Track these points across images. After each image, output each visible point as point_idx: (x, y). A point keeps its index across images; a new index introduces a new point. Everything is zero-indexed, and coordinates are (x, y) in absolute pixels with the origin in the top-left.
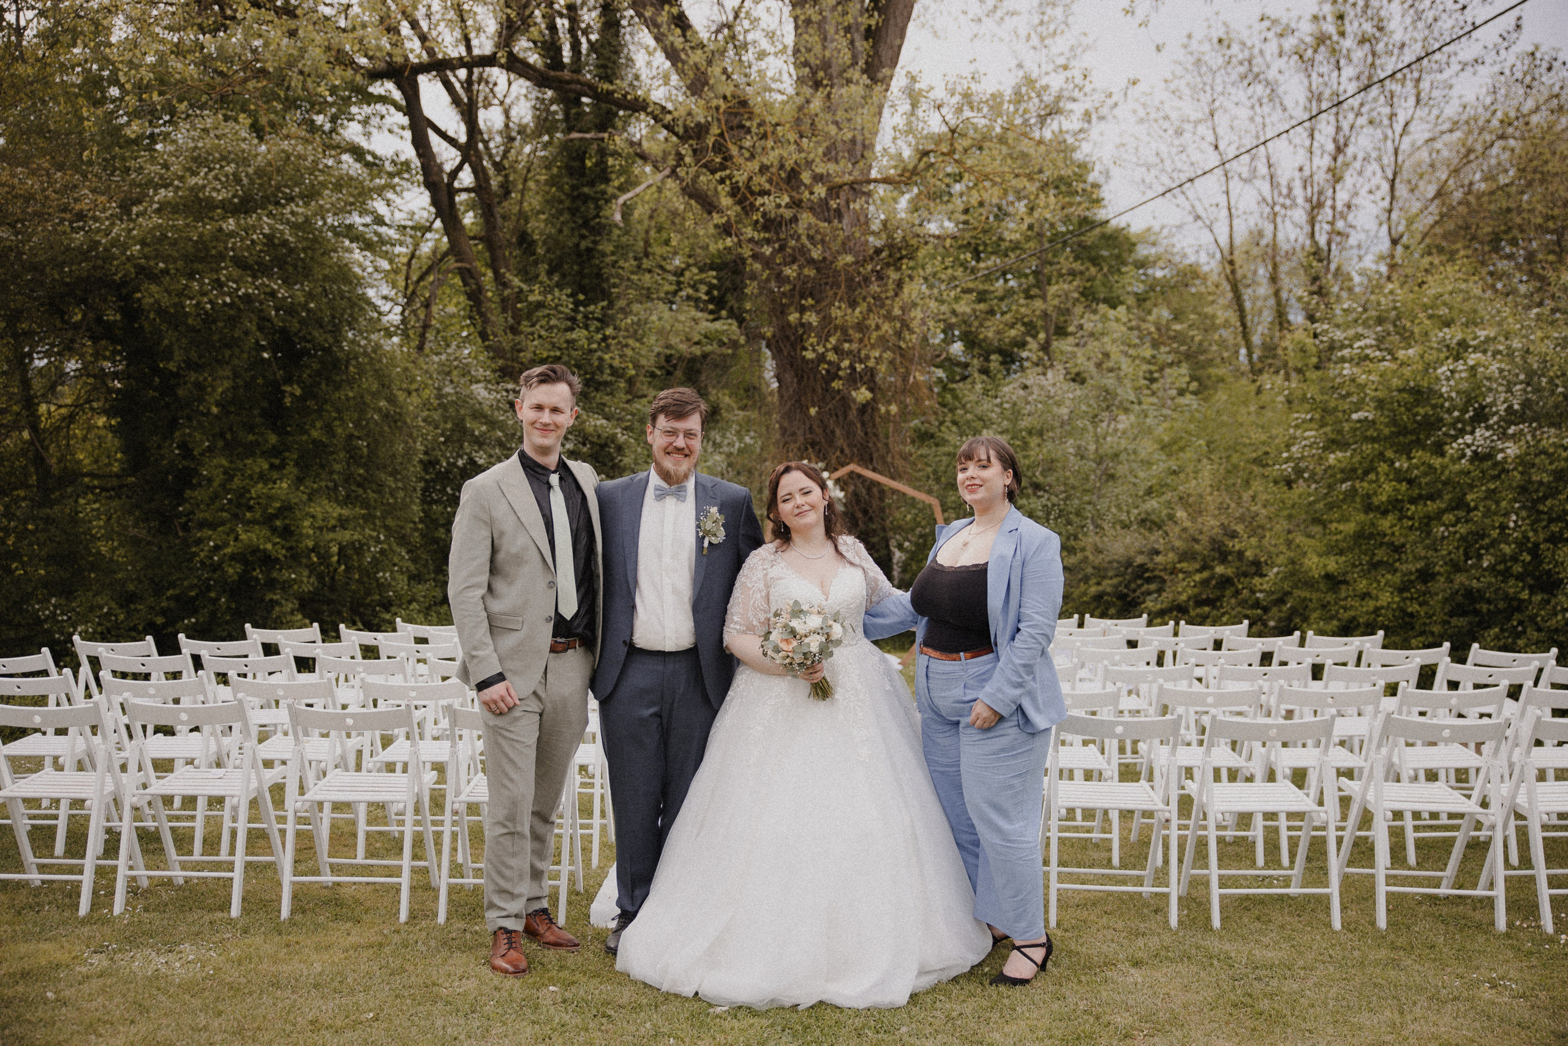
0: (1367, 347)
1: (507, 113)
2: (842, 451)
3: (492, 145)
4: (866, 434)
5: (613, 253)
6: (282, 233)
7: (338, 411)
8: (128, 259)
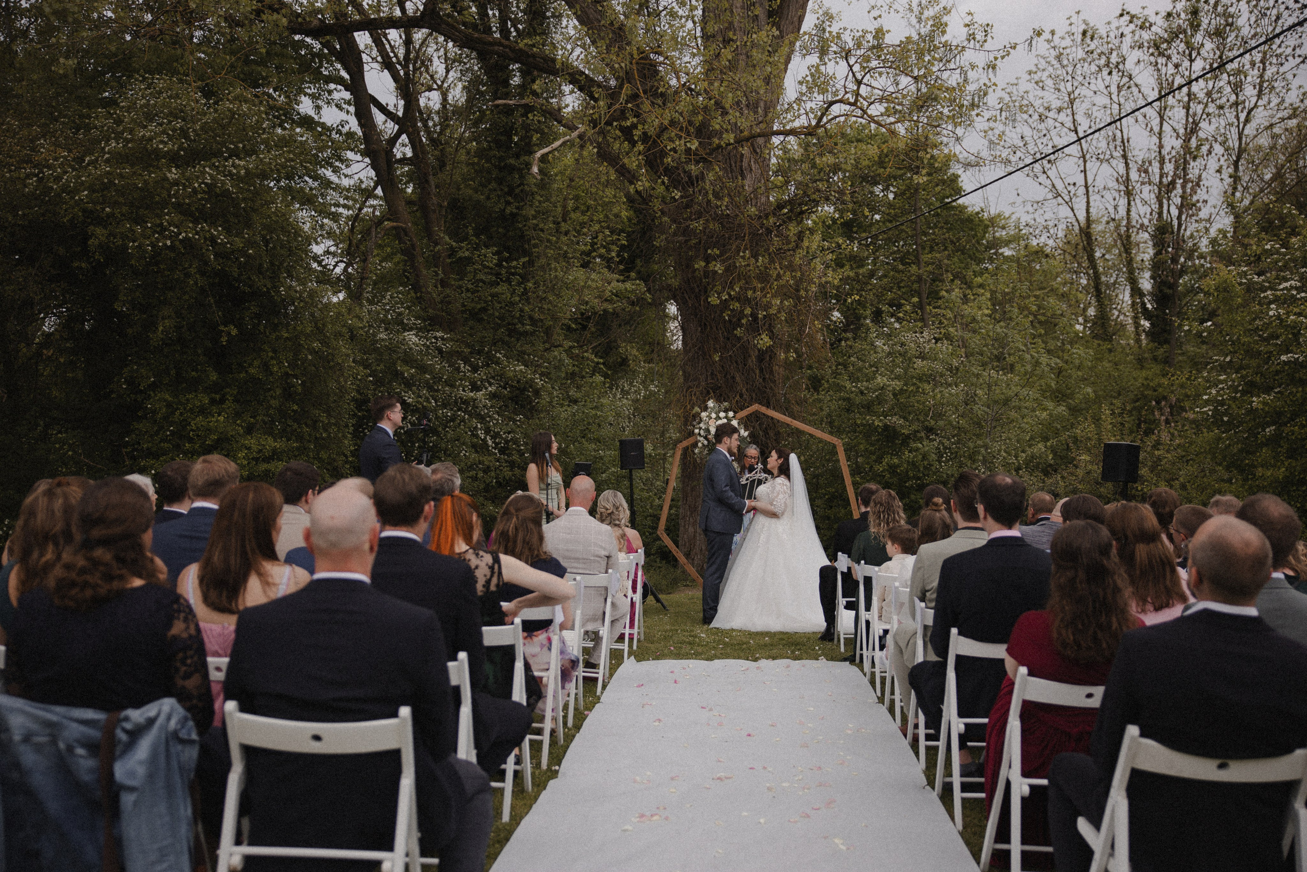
0: (1292, 287)
1: (444, 96)
2: (741, 396)
3: (431, 124)
4: (764, 379)
5: (535, 217)
6: (223, 183)
7: (275, 351)
8: (77, 203)
